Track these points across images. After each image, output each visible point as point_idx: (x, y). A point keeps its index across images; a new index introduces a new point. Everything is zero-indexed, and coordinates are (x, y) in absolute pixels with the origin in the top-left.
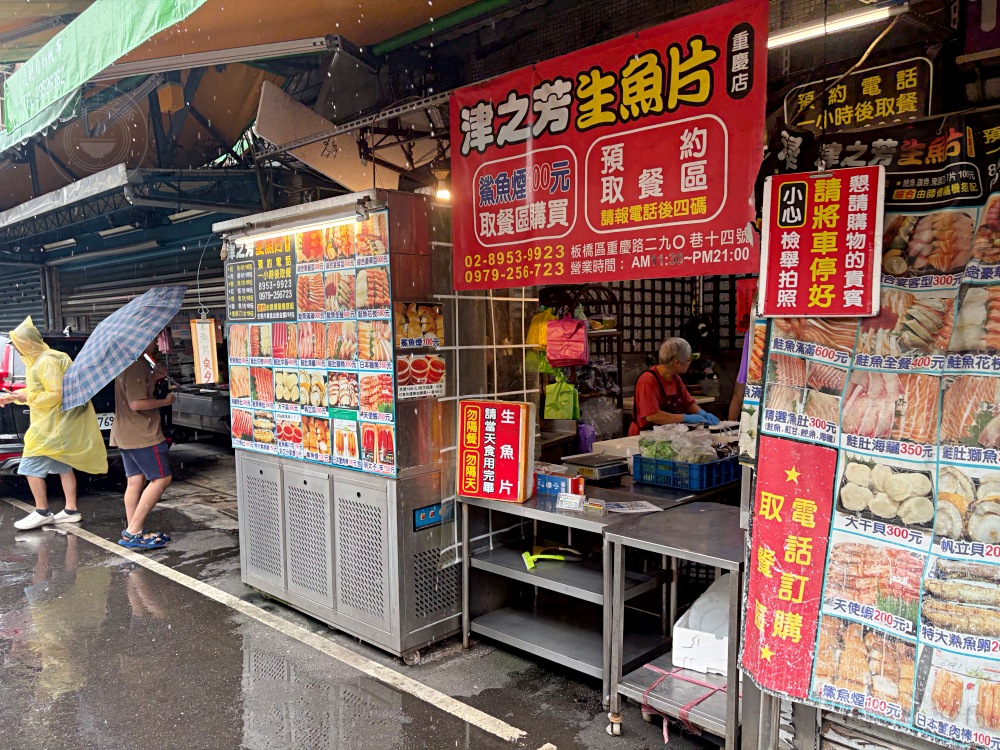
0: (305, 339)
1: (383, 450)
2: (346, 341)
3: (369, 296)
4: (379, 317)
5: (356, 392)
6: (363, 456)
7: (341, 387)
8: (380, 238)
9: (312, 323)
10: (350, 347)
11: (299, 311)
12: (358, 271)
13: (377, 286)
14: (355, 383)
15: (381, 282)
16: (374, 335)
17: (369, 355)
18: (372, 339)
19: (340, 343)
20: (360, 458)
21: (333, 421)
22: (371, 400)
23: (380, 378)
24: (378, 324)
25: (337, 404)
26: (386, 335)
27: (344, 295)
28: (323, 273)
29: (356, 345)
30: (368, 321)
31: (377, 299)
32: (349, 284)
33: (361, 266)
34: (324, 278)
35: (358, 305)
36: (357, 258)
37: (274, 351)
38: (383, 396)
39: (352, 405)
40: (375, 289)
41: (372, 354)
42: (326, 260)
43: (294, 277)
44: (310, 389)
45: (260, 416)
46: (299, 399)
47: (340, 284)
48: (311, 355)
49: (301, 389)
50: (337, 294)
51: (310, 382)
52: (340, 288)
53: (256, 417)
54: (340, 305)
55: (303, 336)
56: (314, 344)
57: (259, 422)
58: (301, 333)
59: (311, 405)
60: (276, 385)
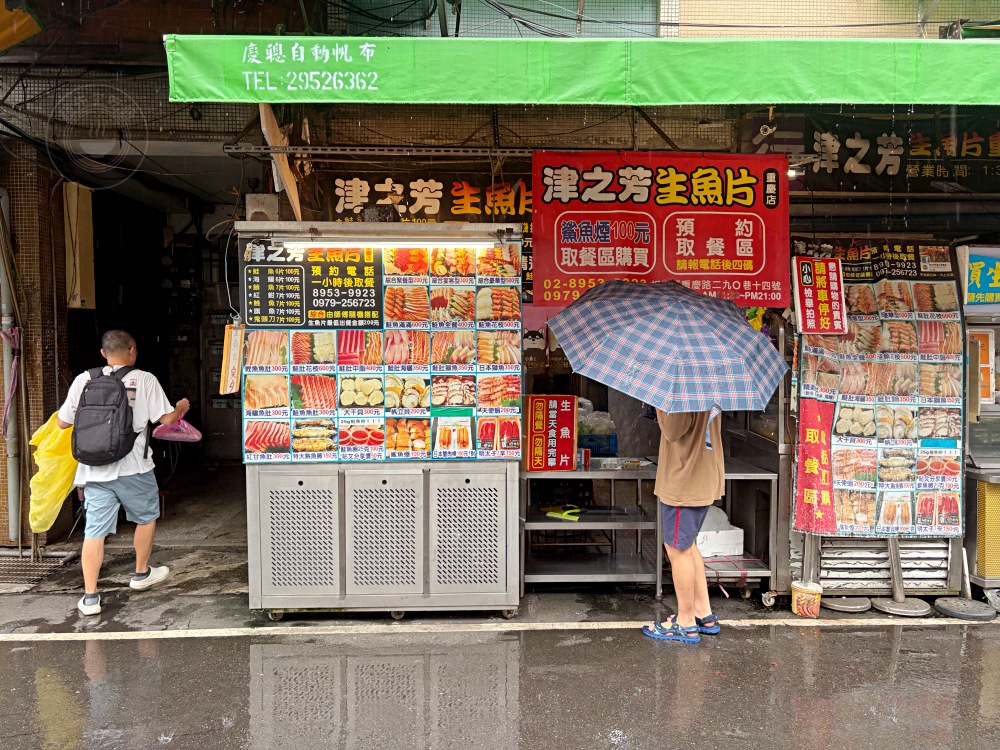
0: (396, 346)
1: (505, 438)
2: (460, 348)
3: (494, 310)
4: (505, 328)
6: (479, 445)
7: (451, 389)
8: (511, 263)
10: (466, 353)
11: (386, 319)
12: (479, 288)
13: (505, 302)
14: (471, 383)
15: (510, 299)
16: (499, 342)
17: (492, 359)
18: (496, 346)
19: (453, 349)
20: (474, 447)
21: (436, 419)
22: (493, 397)
23: (506, 378)
24: (504, 334)
25: (443, 404)
26: (514, 343)
27: (459, 308)
28: (428, 287)
29: (474, 351)
30: (492, 331)
31: (505, 313)
32: (466, 299)
33: (483, 284)
34: (429, 292)
35: (478, 317)
36: (478, 277)
38: (508, 393)
39: (467, 402)
40: (501, 304)
41: (496, 359)
42: (432, 275)
43: (379, 287)
44: (403, 392)
45: (307, 425)
46: (383, 403)
47: (454, 298)
48: (406, 361)
49: (386, 393)
50: (448, 306)
51: (402, 386)
52: (453, 301)
53: (298, 426)
54: (453, 316)
55: (393, 343)
56: (410, 351)
57: (304, 431)
58: (390, 340)
59: (403, 407)
60: (342, 391)
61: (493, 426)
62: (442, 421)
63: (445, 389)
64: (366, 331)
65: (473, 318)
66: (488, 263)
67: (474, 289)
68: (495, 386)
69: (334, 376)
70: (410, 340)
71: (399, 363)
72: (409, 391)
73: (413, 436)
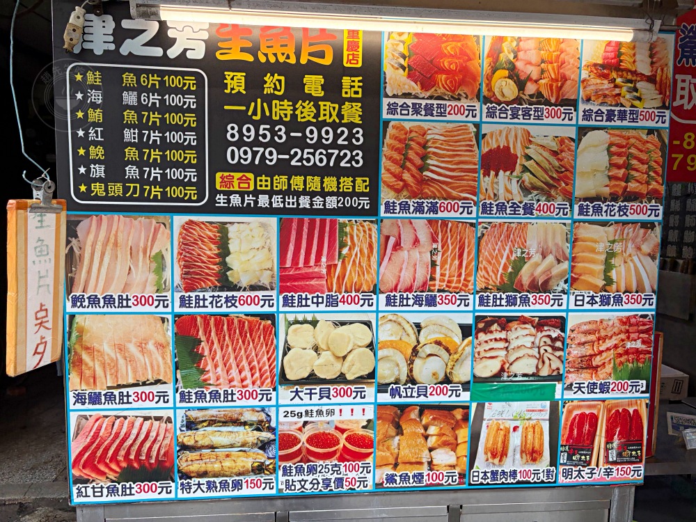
0: (404, 254)
1: (616, 443)
2: (537, 258)
3: (610, 178)
4: (631, 217)
5: (555, 349)
6: (563, 458)
7: (514, 344)
8: (651, 79)
9: (430, 221)
10: (549, 269)
11: (386, 195)
12: (583, 131)
13: (634, 162)
14: (555, 333)
15: (644, 156)
16: (618, 247)
17: (601, 283)
18: (611, 255)
19: (522, 261)
20: (553, 462)
21: (481, 407)
22: (597, 361)
23: (626, 322)
24: (629, 230)
25: (497, 376)
26: (646, 248)
27: (540, 173)
28: (477, 126)
29: (565, 265)
30: (604, 224)
31: (633, 186)
32: (555, 153)
33: (592, 123)
34: (479, 136)
35: (578, 192)
36: (582, 107)
37: (283, 279)
38: (627, 352)
39: (545, 372)
40: (627, 166)
41: (609, 281)
42: (487, 100)
43: (372, 123)
44: (415, 351)
45: (212, 422)
46: (372, 375)
47: (530, 152)
48: (423, 287)
49: (380, 353)
50: (518, 168)
51: (413, 338)
52: (529, 158)
53: (191, 425)
54: (526, 190)
55: (397, 246)
56: (434, 264)
57: (204, 435)
58: (392, 241)
59: (414, 382)
60: (287, 349)
61: (593, 419)
62: (493, 411)
63: (502, 345)
64: (342, 220)
65: (569, 196)
66: (605, 76)
67: (572, 133)
68: (604, 339)
69: (271, 317)
70: (434, 240)
71: (409, 289)
72: (428, 350)
73: (432, 441)
